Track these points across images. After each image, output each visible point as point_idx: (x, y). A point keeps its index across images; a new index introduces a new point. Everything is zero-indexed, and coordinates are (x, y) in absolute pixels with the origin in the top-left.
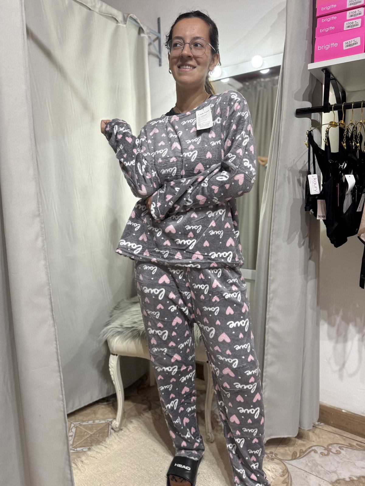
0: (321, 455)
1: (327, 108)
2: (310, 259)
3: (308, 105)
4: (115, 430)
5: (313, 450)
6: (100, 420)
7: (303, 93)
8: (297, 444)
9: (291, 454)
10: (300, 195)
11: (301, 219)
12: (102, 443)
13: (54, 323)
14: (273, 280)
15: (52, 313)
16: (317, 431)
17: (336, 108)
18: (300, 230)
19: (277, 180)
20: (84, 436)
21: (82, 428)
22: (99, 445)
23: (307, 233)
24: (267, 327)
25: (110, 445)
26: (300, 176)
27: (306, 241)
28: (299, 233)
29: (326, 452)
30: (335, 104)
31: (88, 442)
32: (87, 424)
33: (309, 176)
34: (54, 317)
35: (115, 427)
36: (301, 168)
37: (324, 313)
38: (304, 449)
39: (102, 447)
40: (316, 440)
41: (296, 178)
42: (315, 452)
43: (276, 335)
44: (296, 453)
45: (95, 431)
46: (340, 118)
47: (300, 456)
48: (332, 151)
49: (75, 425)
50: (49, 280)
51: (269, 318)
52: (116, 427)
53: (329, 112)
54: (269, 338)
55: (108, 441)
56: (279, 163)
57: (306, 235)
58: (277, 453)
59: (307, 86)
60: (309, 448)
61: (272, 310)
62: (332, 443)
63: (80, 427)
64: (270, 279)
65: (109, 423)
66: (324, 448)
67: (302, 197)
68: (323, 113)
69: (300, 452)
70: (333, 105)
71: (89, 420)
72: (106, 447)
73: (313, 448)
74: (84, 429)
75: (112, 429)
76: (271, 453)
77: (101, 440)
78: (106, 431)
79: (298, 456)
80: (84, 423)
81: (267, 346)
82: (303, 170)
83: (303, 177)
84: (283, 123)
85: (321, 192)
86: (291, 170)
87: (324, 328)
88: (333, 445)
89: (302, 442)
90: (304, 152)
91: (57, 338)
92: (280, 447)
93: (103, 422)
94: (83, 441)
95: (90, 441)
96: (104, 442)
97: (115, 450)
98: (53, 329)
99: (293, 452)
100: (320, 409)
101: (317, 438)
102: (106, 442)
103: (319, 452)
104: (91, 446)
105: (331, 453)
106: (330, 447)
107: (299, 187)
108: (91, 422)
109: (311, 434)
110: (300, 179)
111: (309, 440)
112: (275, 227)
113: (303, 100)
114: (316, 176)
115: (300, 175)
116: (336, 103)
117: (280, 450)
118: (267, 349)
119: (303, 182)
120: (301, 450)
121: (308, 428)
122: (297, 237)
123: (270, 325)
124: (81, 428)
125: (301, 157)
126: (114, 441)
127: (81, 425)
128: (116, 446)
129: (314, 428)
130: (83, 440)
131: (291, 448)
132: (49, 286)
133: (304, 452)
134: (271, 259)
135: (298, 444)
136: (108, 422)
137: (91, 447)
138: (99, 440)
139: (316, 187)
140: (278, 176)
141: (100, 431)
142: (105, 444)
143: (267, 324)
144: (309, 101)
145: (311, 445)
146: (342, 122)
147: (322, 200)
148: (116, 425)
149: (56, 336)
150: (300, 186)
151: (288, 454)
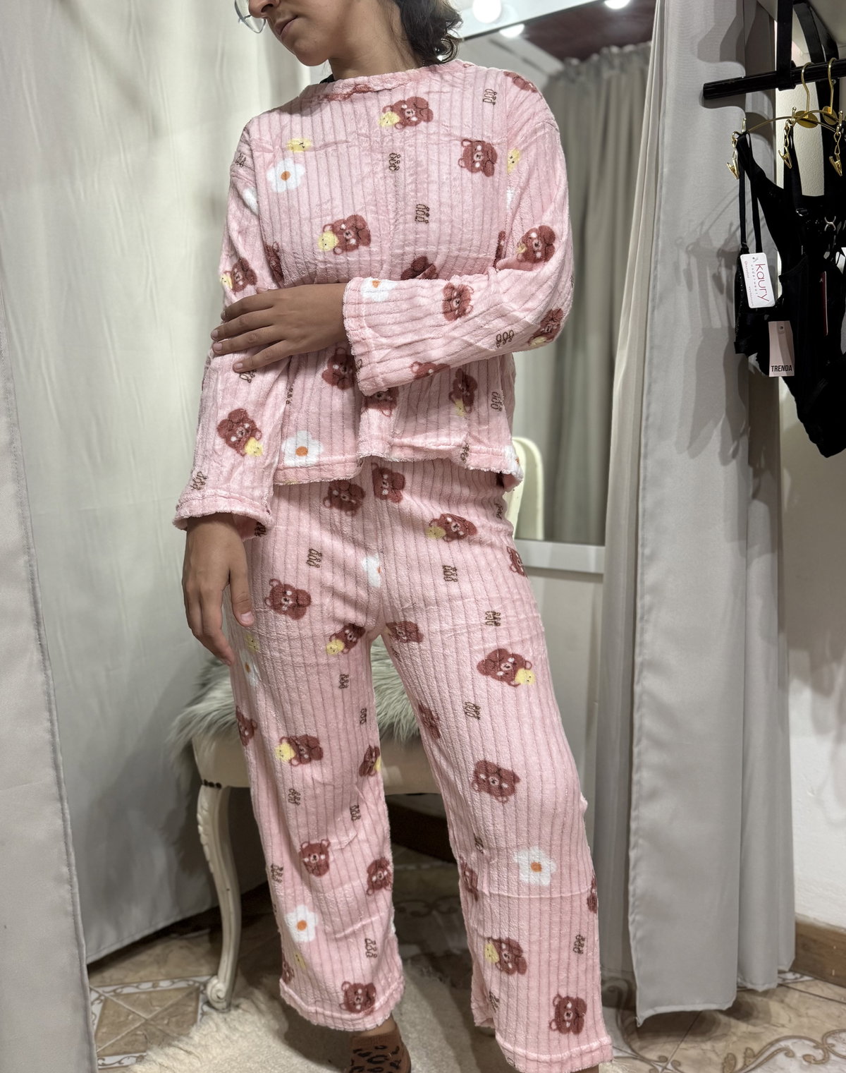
0: (805, 1063)
1: (787, 77)
2: (755, 496)
3: (735, 71)
4: (217, 1005)
5: (780, 1050)
6: (172, 978)
7: (720, 41)
8: (734, 1034)
9: (721, 1061)
10: (721, 317)
11: (727, 383)
12: (178, 1041)
13: (44, 659)
14: (652, 558)
15: (38, 630)
16: (793, 998)
17: (813, 73)
18: (724, 416)
19: (655, 277)
20: (125, 1024)
21: (121, 1003)
22: (170, 1045)
23: (744, 423)
24: (637, 689)
25: (200, 1045)
26: (720, 265)
27: (741, 448)
28: (721, 423)
29: (819, 1054)
30: (808, 65)
31: (136, 1041)
32: (136, 990)
33: (744, 258)
34: (44, 643)
35: (214, 997)
36: (722, 242)
37: (800, 657)
38: (756, 1047)
39: (177, 1050)
40: (790, 1021)
41: (709, 273)
42: (789, 1053)
43: (663, 712)
44: (735, 1058)
45: (158, 1009)
46: (823, 101)
47: (745, 1065)
48: (805, 192)
49: (100, 995)
50: (27, 538)
51: (642, 664)
52: (219, 997)
53: (793, 87)
54: (645, 721)
55: (196, 1035)
56: (661, 231)
57: (743, 426)
58: (680, 1060)
59: (731, 21)
60: (772, 1044)
61: (652, 641)
62: (835, 1028)
63: (114, 999)
64: (643, 554)
65: (198, 989)
66: (812, 1044)
67: (726, 324)
68: (777, 89)
69: (745, 1057)
70: (802, 67)
71: (142, 981)
72: (189, 1053)
73: (783, 1044)
74: (127, 1007)
75: (208, 1003)
76: (664, 1059)
77: (175, 1035)
78: (190, 1009)
79: (740, 1065)
80: (127, 990)
81: (638, 744)
82: (727, 249)
83: (728, 267)
84: (668, 121)
85: (778, 301)
86: (695, 250)
87: (801, 701)
88: (837, 1035)
89: (751, 1028)
90: (727, 202)
91: (53, 702)
92: (686, 1042)
93: (182, 984)
94: (123, 1037)
95: (142, 1038)
96: (185, 1039)
97: (216, 1061)
98: (40, 678)
99: (725, 1055)
100: (798, 936)
101: (792, 1016)
102: (191, 1038)
103: (799, 1054)
104: (145, 1051)
105: (833, 1057)
106: (830, 1041)
107: (719, 294)
108: (146, 986)
109: (774, 1006)
110: (719, 273)
111: (769, 1022)
112: (653, 406)
113: (723, 59)
114: (762, 257)
115: (720, 261)
116: (810, 61)
117: (688, 1051)
118: (639, 754)
119: (727, 281)
120: (747, 1049)
121: (764, 984)
122: (716, 436)
123: (647, 683)
124: (116, 1004)
125: (720, 214)
126: (212, 1037)
127: (117, 995)
128: (218, 1050)
129: (783, 988)
130: (124, 1034)
131: (720, 1045)
132: (29, 554)
133: (756, 1056)
134: (644, 497)
135: (739, 1034)
136: (197, 985)
137: (144, 1054)
138: (168, 1035)
139: (764, 288)
140: (658, 266)
141: (171, 1010)
142: (187, 1044)
143: (638, 682)
144: (738, 60)
145: (777, 1037)
146: (830, 110)
147: (782, 323)
148: (219, 990)
149: (49, 696)
150: (721, 292)
151: (710, 1062)
